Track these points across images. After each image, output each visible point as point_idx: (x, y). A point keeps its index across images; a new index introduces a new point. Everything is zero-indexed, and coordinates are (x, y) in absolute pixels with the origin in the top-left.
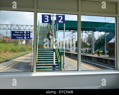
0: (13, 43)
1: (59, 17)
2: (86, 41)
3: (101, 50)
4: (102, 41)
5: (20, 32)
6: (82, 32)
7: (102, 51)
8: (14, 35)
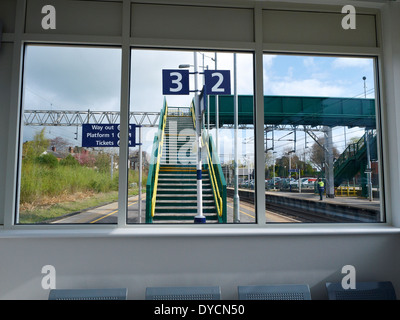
0: (96, 164)
1: (213, 75)
2: (308, 158)
3: (357, 185)
4: (357, 157)
5: (107, 128)
6: (295, 130)
7: (358, 188)
8: (88, 134)
